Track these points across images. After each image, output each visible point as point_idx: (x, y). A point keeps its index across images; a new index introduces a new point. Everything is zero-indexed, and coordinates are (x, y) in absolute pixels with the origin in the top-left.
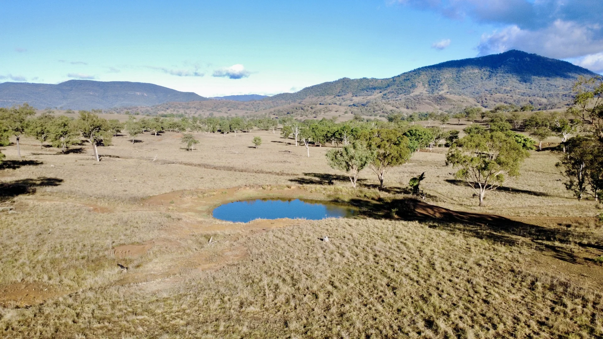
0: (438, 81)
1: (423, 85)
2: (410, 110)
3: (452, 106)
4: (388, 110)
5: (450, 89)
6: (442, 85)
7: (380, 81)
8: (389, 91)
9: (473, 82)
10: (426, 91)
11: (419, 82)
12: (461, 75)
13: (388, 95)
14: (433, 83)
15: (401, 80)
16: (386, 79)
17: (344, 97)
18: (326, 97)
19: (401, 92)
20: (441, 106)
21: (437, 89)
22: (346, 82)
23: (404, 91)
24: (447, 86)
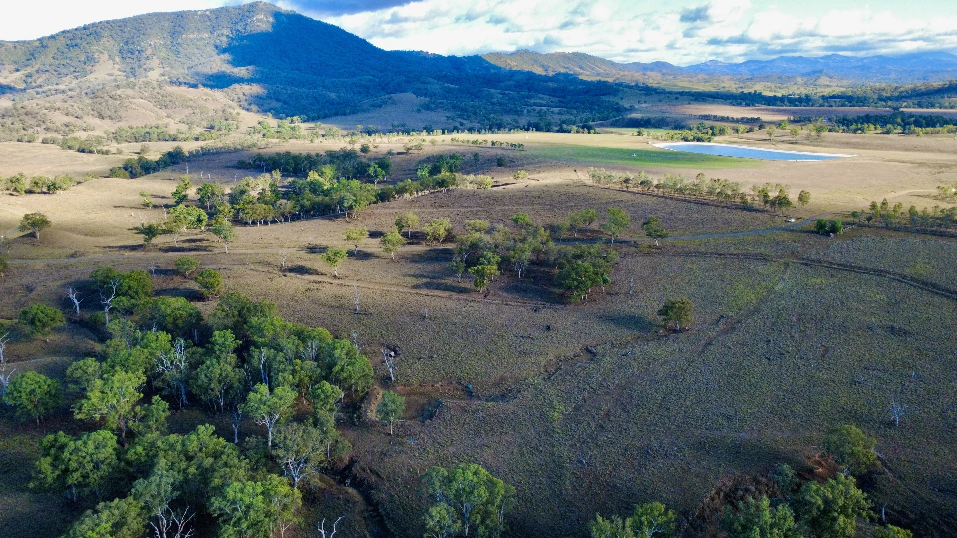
0: (139, 51)
1: (111, 57)
2: (107, 121)
3: (190, 111)
4: (58, 124)
5: (167, 69)
6: (147, 58)
7: (11, 45)
8: (37, 67)
9: (204, 56)
10: (119, 70)
11: (101, 53)
12: (180, 41)
13: (36, 76)
14: (129, 55)
15: (59, 45)
16: (24, 42)
19: (65, 71)
20: (168, 111)
21: (139, 67)
23: (72, 69)
24: (158, 62)
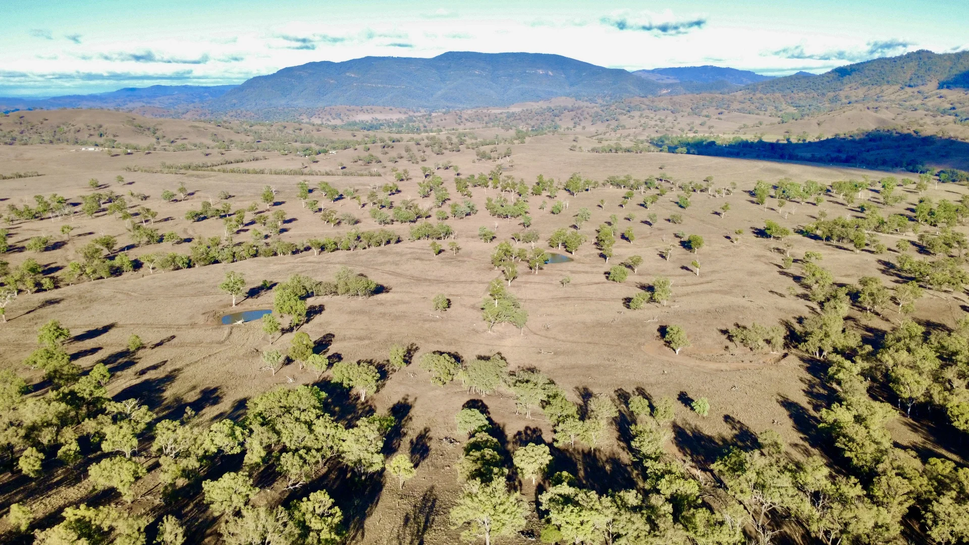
17: (921, 88)
18: (884, 87)
22: (926, 60)
